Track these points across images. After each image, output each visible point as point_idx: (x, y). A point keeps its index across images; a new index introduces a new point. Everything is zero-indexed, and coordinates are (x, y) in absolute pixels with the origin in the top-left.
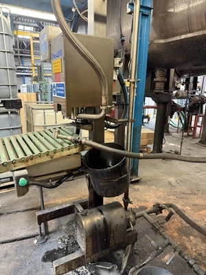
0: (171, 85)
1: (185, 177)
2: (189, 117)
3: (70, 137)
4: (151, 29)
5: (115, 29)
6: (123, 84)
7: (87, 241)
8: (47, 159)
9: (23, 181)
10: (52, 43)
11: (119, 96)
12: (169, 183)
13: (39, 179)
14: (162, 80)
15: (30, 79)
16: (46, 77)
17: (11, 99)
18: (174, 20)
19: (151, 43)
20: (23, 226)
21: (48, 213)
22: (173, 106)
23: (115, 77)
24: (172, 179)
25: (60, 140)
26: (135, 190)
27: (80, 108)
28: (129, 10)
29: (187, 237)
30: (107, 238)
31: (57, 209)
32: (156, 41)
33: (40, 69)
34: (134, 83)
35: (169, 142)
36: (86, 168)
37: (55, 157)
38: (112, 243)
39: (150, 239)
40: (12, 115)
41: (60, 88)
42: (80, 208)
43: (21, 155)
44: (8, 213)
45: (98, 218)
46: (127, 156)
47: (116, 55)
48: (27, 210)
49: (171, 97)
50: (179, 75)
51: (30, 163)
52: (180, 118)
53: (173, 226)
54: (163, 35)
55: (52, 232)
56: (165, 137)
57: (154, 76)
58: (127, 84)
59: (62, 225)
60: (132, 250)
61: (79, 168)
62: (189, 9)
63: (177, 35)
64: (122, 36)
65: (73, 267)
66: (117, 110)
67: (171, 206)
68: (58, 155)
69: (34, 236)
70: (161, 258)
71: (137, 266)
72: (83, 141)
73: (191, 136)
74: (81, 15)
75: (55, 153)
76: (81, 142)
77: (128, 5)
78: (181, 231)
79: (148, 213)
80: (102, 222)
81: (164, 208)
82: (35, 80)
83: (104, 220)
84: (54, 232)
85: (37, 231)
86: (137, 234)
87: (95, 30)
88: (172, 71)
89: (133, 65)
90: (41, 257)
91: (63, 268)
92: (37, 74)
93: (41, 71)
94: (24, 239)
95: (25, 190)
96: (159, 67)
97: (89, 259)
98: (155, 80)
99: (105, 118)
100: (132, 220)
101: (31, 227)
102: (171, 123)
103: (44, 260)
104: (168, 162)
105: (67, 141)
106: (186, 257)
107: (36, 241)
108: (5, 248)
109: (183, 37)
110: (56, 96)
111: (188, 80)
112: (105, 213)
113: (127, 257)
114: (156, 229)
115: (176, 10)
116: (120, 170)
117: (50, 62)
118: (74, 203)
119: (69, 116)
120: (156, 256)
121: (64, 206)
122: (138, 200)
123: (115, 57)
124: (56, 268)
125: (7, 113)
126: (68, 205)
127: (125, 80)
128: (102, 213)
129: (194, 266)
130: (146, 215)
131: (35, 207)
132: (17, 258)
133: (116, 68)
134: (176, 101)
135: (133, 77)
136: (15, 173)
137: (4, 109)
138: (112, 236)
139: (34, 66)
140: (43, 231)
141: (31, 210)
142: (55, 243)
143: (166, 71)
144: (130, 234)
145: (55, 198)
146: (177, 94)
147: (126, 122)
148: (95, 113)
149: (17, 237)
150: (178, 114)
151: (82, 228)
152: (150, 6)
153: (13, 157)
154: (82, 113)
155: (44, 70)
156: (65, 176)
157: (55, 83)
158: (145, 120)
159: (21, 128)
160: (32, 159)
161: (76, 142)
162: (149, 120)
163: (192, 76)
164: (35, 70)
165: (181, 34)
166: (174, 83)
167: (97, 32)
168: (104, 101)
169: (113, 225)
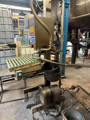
0: (78, 36)
1: (85, 76)
2: (87, 50)
3: (37, 58)
4: (70, 13)
5: (54, 13)
6: (58, 36)
7: (44, 99)
8: (29, 66)
9: (20, 74)
10: (29, 21)
11: (56, 42)
12: (78, 78)
13: (26, 74)
14: (74, 34)
15: (17, 35)
16: (25, 34)
17: (12, 44)
18: (79, 9)
19: (70, 19)
20: (18, 95)
21: (28, 89)
22: (80, 45)
23: (55, 33)
24: (80, 77)
25: (33, 59)
26: (64, 81)
27: (41, 46)
28: (60, 5)
29: (86, 100)
30: (52, 98)
31: (32, 88)
32: (72, 18)
33: (22, 31)
34: (62, 35)
35: (78, 61)
36: (44, 70)
37: (31, 66)
38: (54, 101)
39: (70, 99)
40: (12, 50)
41: (33, 38)
42: (41, 88)
43: (19, 65)
44: (12, 90)
45: (49, 90)
46: (60, 65)
47: (55, 24)
48: (19, 89)
49: (79, 41)
50: (82, 32)
51: (22, 68)
52: (83, 51)
53: (80, 95)
54: (74, 15)
55: (30, 98)
56: (77, 59)
57: (71, 33)
58: (60, 36)
59: (34, 95)
60: (63, 104)
61: (41, 70)
62: (85, 4)
63: (81, 15)
64: (57, 17)
65: (39, 110)
66: (55, 48)
67: (79, 86)
68: (33, 65)
69: (22, 99)
70: (75, 108)
71: (65, 110)
72: (43, 59)
73: (88, 58)
74: (40, 8)
75: (32, 64)
76: (41, 59)
77: (59, 3)
78: (84, 97)
79: (69, 89)
80: (50, 92)
81: (76, 87)
82: (20, 36)
83: (51, 91)
84: (31, 97)
85: (24, 97)
86: (65, 97)
87: (46, 15)
88: (79, 30)
89: (62, 28)
90: (26, 107)
91: (35, 110)
92: (21, 33)
93: (23, 32)
94: (19, 100)
95: (21, 78)
96: (73, 29)
97: (45, 107)
98: (71, 34)
99: (51, 50)
100: (63, 92)
101: (21, 95)
102: (79, 53)
103: (27, 108)
104: (78, 69)
105: (36, 59)
106: (85, 106)
107: (23, 101)
108: (11, 104)
109: (83, 16)
110: (31, 42)
111: (86, 34)
112: (51, 88)
113: (61, 107)
114: (72, 95)
115: (80, 4)
116: (57, 71)
117: (29, 28)
118: (39, 85)
119: (36, 50)
120: (73, 106)
121: (35, 87)
122: (65, 85)
123: (55, 25)
124: (33, 110)
125: (10, 49)
126: (36, 86)
127: (59, 35)
128: (50, 89)
129: (88, 109)
130: (68, 90)
131: (22, 87)
132: (16, 107)
133: (55, 30)
134: (81, 43)
135: (62, 33)
136: (17, 71)
137: (9, 48)
138: (54, 98)
139: (20, 30)
140: (26, 97)
141: (21, 89)
142: (31, 101)
143: (76, 30)
144: (62, 97)
145: (30, 84)
146: (81, 40)
147: (59, 51)
148: (47, 48)
149: (16, 99)
150: (82, 49)
151: (42, 94)
152: (69, 3)
153: (16, 66)
154: (41, 48)
155: (24, 32)
156: (36, 73)
157: (31, 37)
158: (68, 52)
159: (16, 56)
160: (23, 66)
161: (40, 59)
162: (69, 52)
163: (88, 32)
164: (20, 31)
165: (82, 14)
166: (80, 35)
167: (47, 16)
168: (50, 43)
169: (55, 93)
